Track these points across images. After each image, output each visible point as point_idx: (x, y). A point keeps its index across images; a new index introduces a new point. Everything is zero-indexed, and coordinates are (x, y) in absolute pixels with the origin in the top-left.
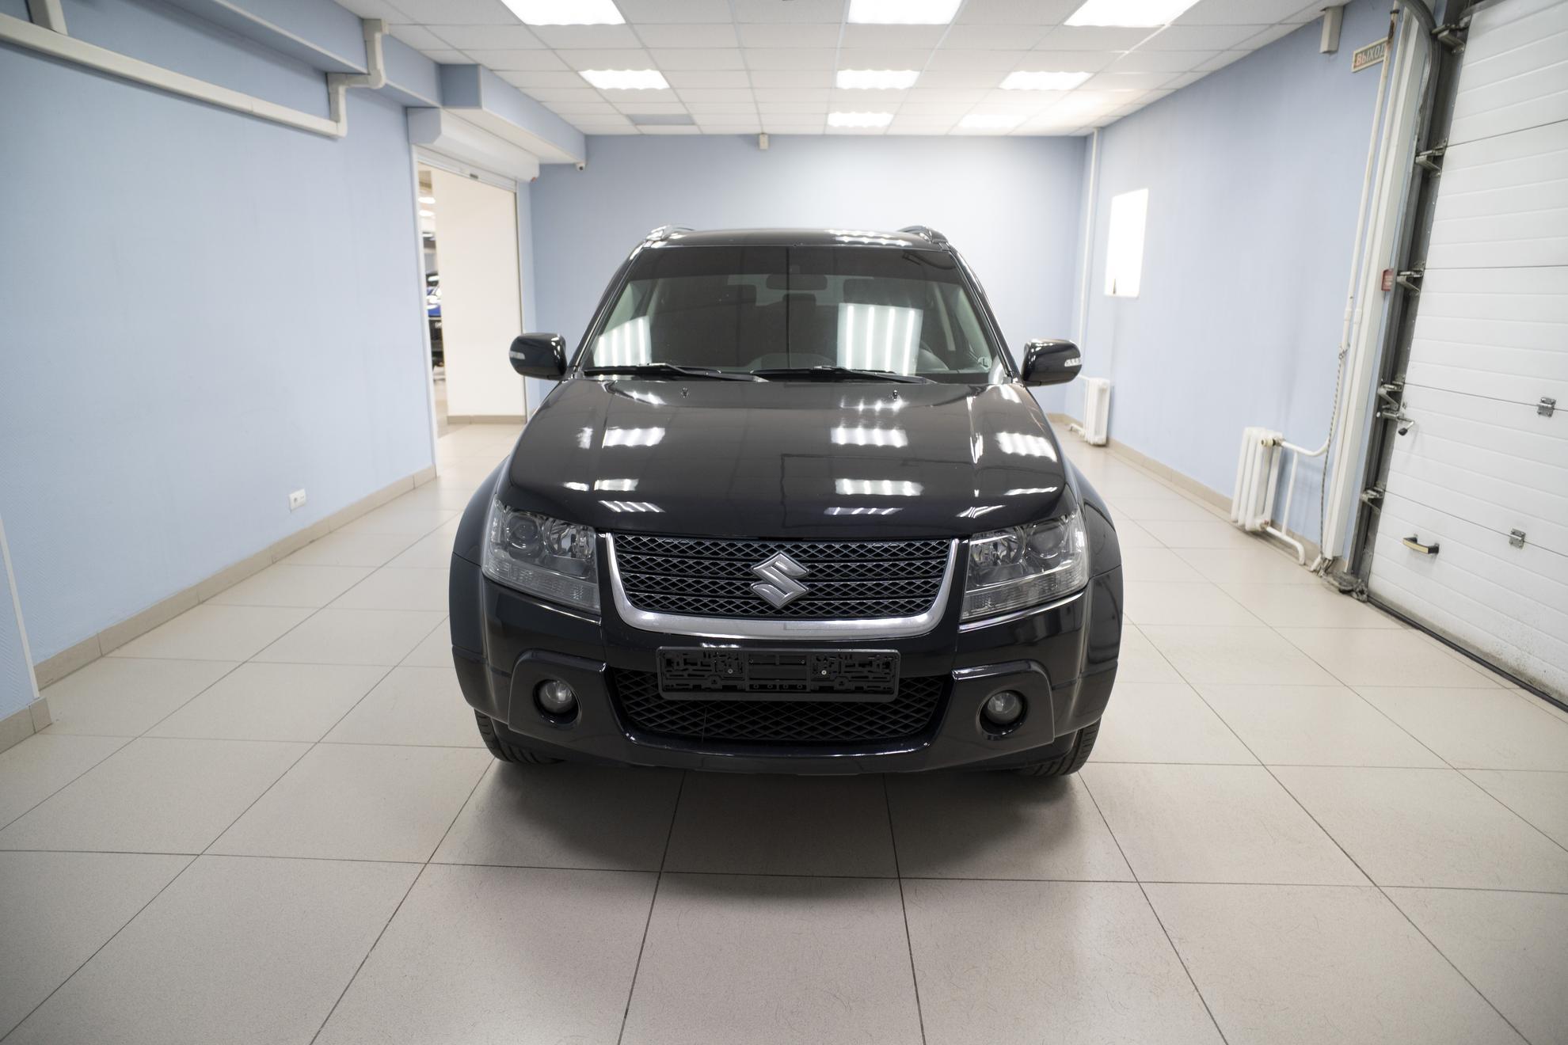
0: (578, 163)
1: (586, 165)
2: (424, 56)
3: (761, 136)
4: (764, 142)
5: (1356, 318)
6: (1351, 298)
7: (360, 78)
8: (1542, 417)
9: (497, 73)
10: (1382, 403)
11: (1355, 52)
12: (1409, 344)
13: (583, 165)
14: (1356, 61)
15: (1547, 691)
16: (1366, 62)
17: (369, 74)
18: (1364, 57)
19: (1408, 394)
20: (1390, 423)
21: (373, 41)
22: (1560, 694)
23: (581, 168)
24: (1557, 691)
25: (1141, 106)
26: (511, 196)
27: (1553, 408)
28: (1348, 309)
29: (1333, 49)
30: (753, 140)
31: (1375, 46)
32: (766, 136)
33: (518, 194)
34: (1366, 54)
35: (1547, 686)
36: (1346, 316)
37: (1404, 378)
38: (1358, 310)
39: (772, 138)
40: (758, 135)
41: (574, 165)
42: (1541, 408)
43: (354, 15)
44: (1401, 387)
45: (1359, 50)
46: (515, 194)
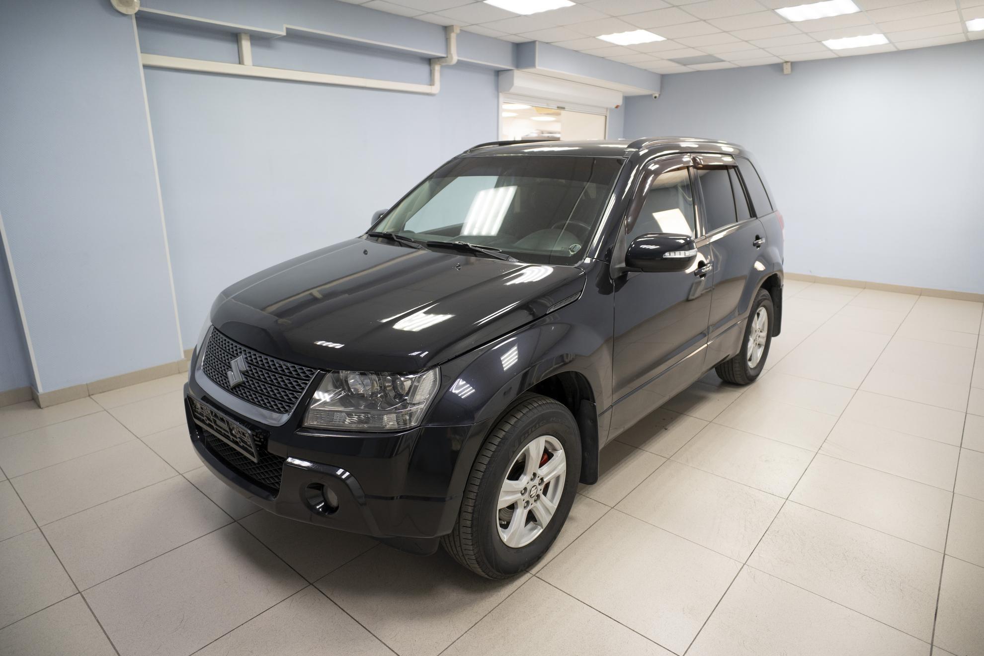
0: (654, 94)
1: (660, 95)
2: (502, 40)
3: (783, 64)
4: (787, 69)
7: (443, 60)
9: (553, 44)
13: (657, 95)
17: (447, 57)
21: (450, 38)
23: (655, 97)
26: (603, 118)
30: (778, 67)
32: (788, 64)
33: (608, 117)
39: (793, 64)
40: (779, 64)
41: (651, 96)
43: (437, 25)
46: (606, 116)
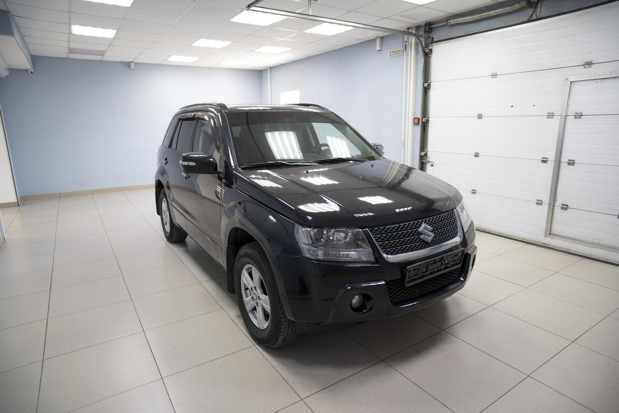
1: (34, 71)
3: (131, 63)
4: (133, 66)
5: (407, 132)
6: (403, 126)
8: (476, 158)
10: (421, 157)
11: (390, 51)
12: (427, 139)
14: (390, 54)
15: (489, 231)
16: (394, 55)
18: (393, 53)
19: (429, 154)
20: (424, 163)
22: (493, 232)
23: (32, 72)
24: (492, 231)
25: (291, 61)
27: (479, 155)
28: (403, 130)
29: (381, 49)
30: (128, 64)
31: (397, 50)
32: (134, 63)
34: (394, 53)
35: (489, 230)
36: (403, 132)
37: (427, 150)
38: (407, 130)
39: (136, 64)
40: (130, 63)
42: (475, 155)
44: (427, 152)
45: (391, 51)
